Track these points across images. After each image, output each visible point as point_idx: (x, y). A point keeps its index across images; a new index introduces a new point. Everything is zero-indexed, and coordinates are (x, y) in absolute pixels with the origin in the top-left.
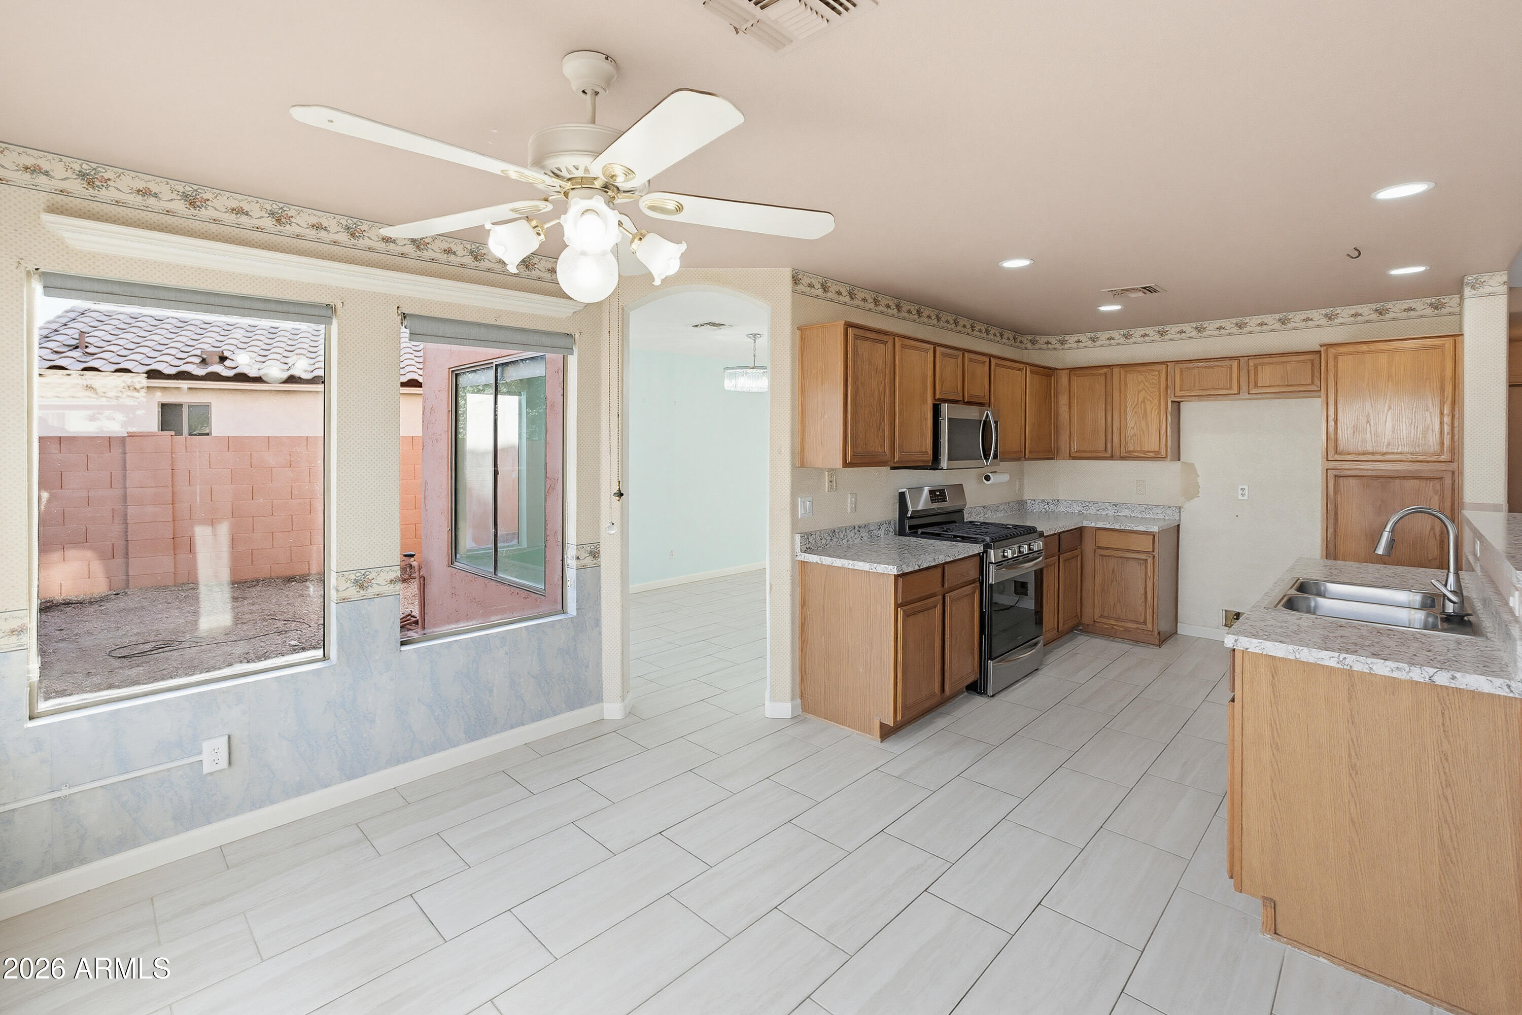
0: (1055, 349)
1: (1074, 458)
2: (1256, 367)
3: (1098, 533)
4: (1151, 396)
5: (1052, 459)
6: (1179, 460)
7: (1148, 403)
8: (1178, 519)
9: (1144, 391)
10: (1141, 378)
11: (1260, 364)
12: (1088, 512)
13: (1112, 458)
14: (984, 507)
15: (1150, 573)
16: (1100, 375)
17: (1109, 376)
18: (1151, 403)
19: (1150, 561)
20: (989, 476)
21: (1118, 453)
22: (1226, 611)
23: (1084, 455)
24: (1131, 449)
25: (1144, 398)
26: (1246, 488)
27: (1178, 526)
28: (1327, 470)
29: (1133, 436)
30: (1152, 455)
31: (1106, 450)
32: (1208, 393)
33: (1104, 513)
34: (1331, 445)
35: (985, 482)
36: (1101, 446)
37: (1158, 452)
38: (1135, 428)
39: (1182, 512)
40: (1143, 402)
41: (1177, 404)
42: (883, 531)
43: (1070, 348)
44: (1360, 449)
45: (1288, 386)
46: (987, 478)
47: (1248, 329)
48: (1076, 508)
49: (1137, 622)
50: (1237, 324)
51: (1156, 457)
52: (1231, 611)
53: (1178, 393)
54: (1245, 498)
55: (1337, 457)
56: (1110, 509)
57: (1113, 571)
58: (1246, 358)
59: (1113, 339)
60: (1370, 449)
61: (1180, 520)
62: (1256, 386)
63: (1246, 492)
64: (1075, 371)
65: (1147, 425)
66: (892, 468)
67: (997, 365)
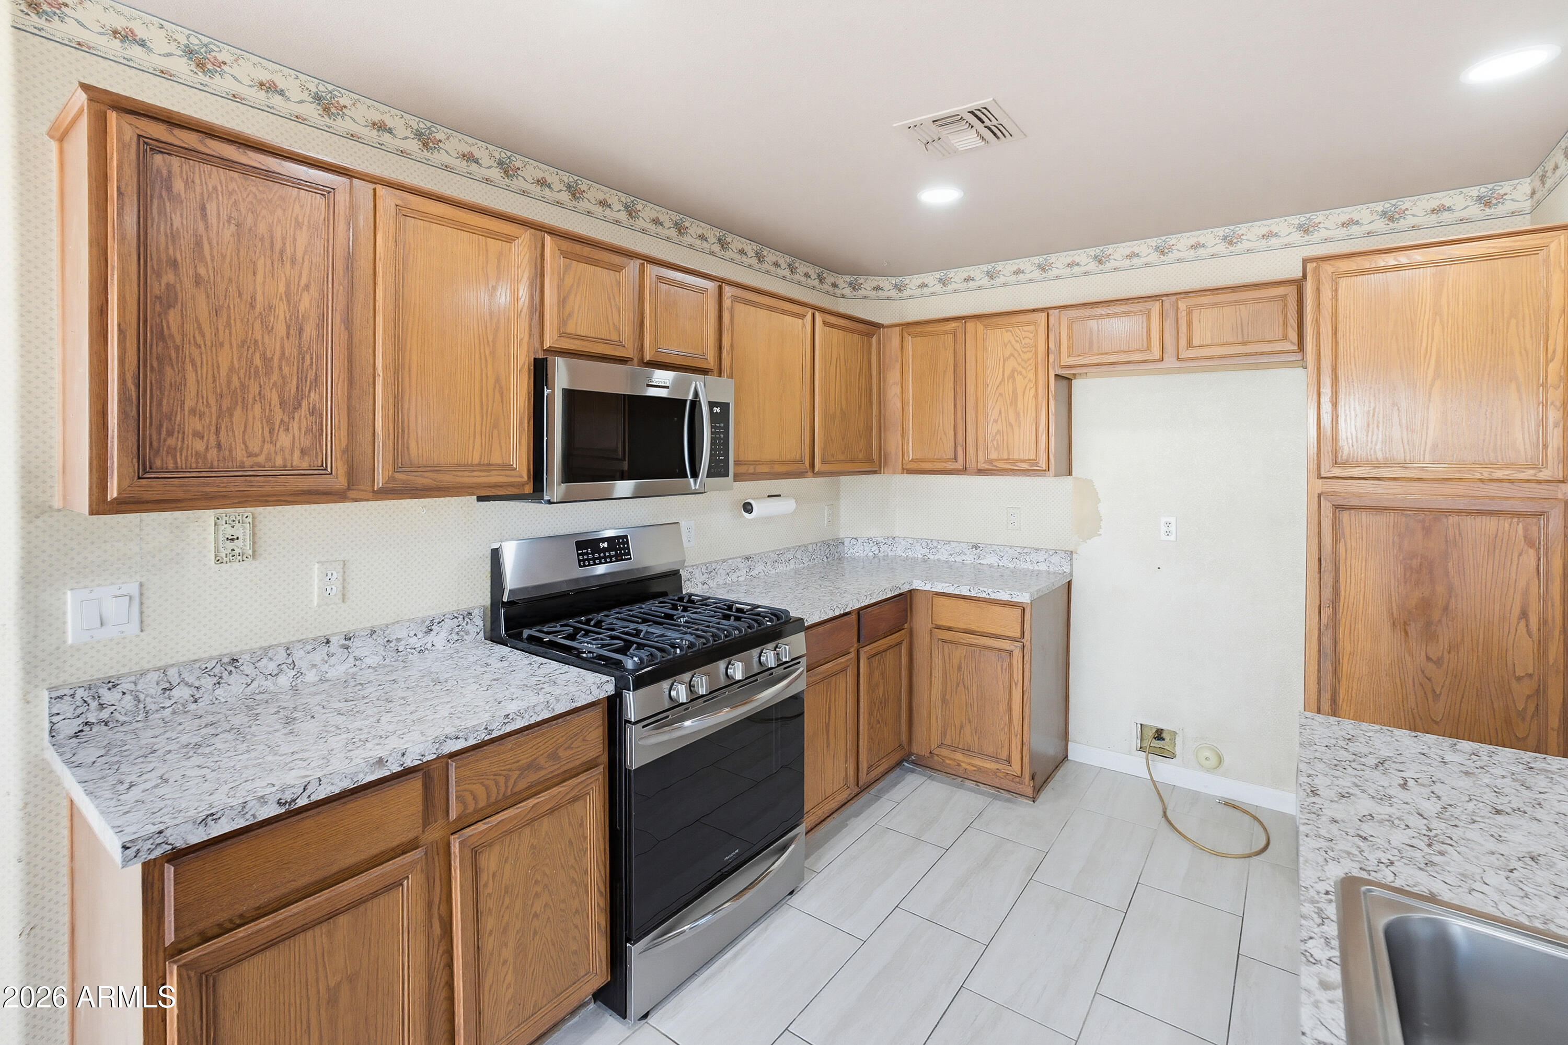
0: (888, 298)
1: (910, 472)
2: (1189, 313)
3: (937, 600)
4: (1023, 368)
5: (875, 472)
6: (1070, 474)
7: (1019, 378)
8: (1068, 571)
9: (1012, 358)
10: (1007, 336)
11: (1198, 306)
12: (936, 557)
13: (964, 471)
14: (747, 558)
15: (1018, 676)
16: (946, 333)
17: (960, 335)
18: (1025, 378)
19: (1017, 654)
20: (750, 504)
21: (974, 465)
22: (1141, 725)
23: (928, 466)
24: (994, 455)
25: (1014, 370)
26: (1172, 520)
27: (1069, 583)
28: (1319, 496)
29: (996, 434)
30: (1025, 466)
31: (956, 458)
32: (1112, 359)
33: (959, 559)
34: (1327, 448)
35: (746, 515)
36: (947, 448)
37: (1034, 462)
38: (1000, 420)
39: (1074, 560)
40: (1012, 377)
41: (1066, 380)
42: (443, 634)
43: (911, 297)
44: (1380, 456)
45: (1244, 343)
46: (748, 508)
47: (1175, 255)
48: (919, 552)
49: (995, 758)
50: (1157, 248)
51: (1032, 470)
52: (1151, 727)
53: (1066, 361)
54: (1172, 538)
55: (1337, 472)
56: (968, 552)
57: (960, 668)
58: (1174, 298)
59: (973, 279)
60: (1400, 457)
61: (1071, 574)
62: (1190, 345)
63: (1173, 528)
64: (909, 327)
65: (1017, 414)
66: (480, 499)
67: (735, 299)
